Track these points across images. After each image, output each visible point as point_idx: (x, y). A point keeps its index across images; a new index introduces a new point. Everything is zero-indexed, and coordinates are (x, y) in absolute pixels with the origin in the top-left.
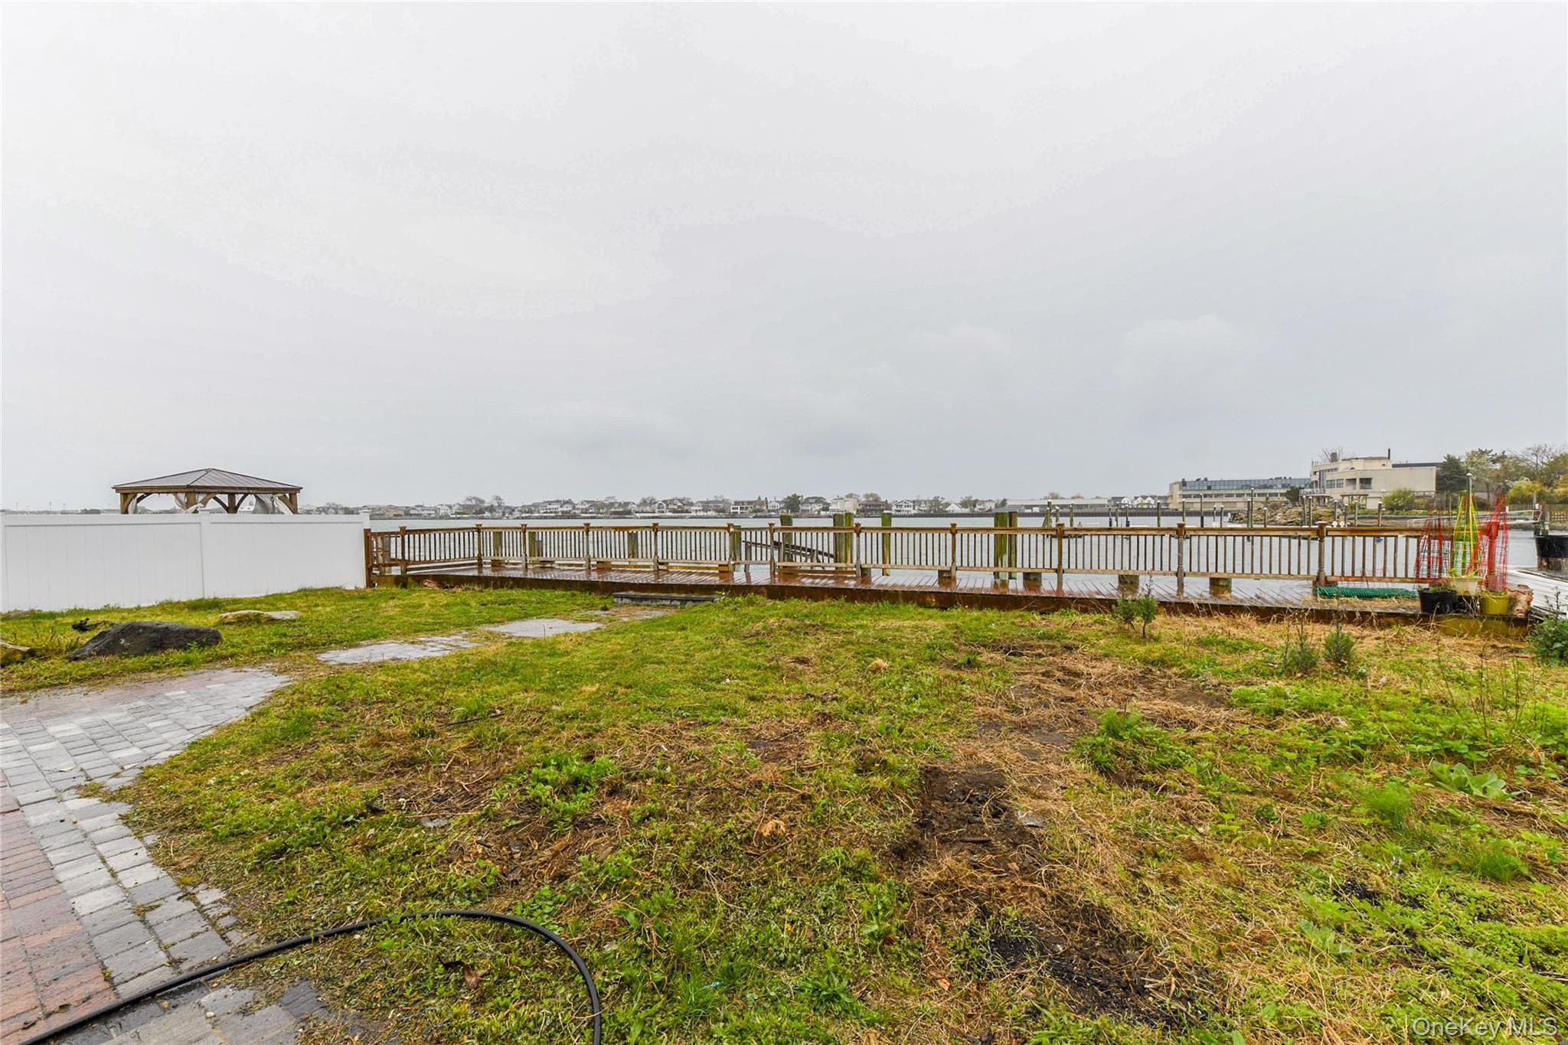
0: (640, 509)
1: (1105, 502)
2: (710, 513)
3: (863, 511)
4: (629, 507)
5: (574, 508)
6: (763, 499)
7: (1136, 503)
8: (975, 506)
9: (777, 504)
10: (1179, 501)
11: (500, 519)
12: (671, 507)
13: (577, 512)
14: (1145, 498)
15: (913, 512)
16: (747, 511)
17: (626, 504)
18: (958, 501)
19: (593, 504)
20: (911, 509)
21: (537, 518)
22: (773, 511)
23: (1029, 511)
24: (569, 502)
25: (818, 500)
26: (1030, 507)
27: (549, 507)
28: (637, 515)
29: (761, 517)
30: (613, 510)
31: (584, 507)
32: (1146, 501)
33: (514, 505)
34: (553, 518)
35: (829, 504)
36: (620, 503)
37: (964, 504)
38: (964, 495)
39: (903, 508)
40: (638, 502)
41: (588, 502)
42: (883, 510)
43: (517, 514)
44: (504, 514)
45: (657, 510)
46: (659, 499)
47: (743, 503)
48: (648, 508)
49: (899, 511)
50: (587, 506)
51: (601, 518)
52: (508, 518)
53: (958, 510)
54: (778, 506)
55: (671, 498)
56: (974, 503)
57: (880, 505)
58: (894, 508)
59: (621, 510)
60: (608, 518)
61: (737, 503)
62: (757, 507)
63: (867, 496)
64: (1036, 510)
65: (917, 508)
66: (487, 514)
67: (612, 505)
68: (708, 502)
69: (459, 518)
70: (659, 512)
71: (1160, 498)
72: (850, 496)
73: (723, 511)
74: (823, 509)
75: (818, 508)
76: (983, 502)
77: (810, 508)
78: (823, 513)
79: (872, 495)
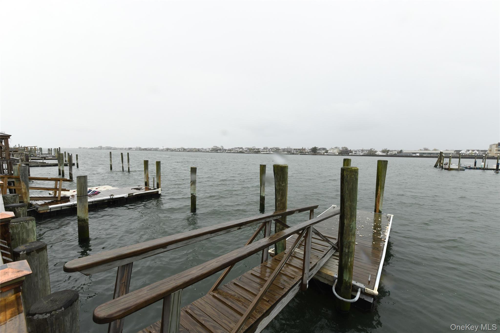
0: (263, 151)
1: (453, 152)
2: (285, 153)
3: (341, 153)
4: (260, 150)
5: (243, 150)
6: (304, 148)
7: (468, 153)
8: (388, 153)
9: (308, 150)
10: (495, 152)
11: (222, 153)
12: (272, 150)
13: (244, 151)
14: (473, 151)
15: (361, 154)
16: (298, 152)
17: (259, 149)
18: (381, 150)
19: (249, 149)
20: (361, 153)
21: (232, 153)
22: (307, 152)
23: (415, 155)
24: (242, 148)
25: (324, 149)
26: (415, 153)
27: (236, 149)
28: (262, 152)
29: (303, 154)
30: (254, 151)
31: (246, 150)
32: (474, 152)
33: (226, 149)
34: (237, 153)
35: (328, 151)
36: (257, 149)
37: (383, 151)
38: (384, 148)
39: (357, 153)
40: (262, 148)
41: (247, 148)
42: (349, 153)
43: (227, 151)
44: (223, 151)
45: (268, 151)
46: (269, 147)
47: (296, 149)
48: (265, 151)
49: (356, 154)
50: (247, 149)
51: (251, 153)
52: (224, 153)
53: (381, 154)
54: (309, 151)
55: (273, 147)
56: (388, 151)
57: (348, 151)
58: (354, 152)
59: (257, 151)
60: (253, 153)
61: (294, 149)
62: (302, 151)
63: (343, 148)
64: (418, 155)
65: (363, 152)
66: (219, 151)
67: (254, 149)
68: (285, 149)
69: (211, 152)
70: (269, 152)
71: (482, 151)
72: (336, 148)
73: (290, 152)
74: (326, 152)
75: (323, 152)
76: (392, 151)
77: (321, 152)
78: (325, 154)
79: (344, 147)
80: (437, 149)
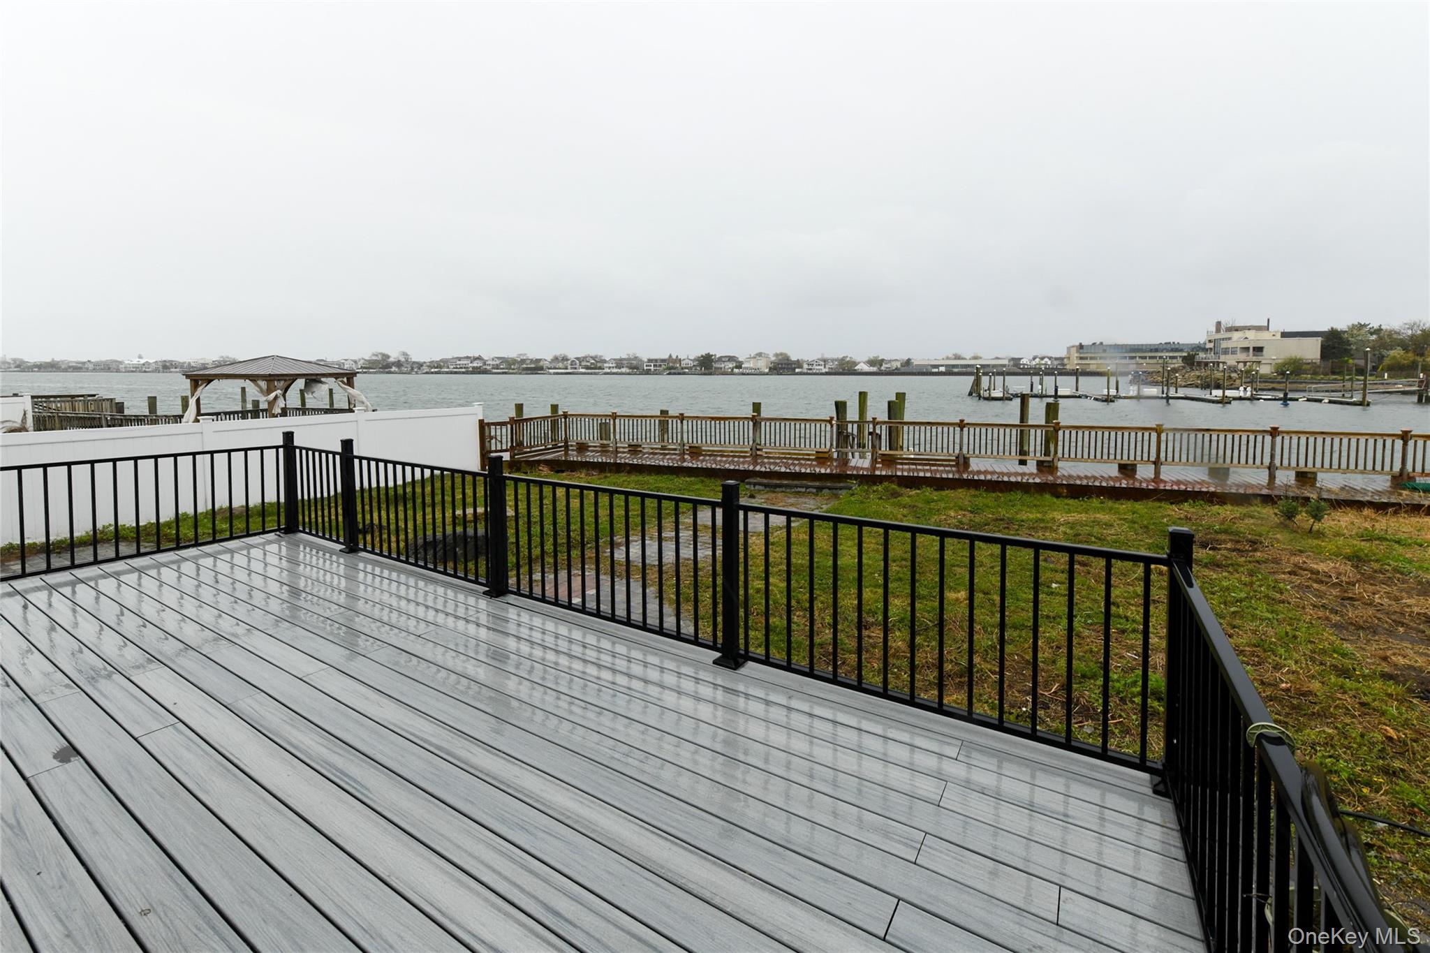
0: (552, 365)
1: (1006, 362)
2: (623, 370)
3: (775, 369)
4: (541, 363)
5: (485, 364)
6: (674, 357)
7: (1034, 363)
8: (881, 365)
9: (690, 362)
10: (1076, 362)
11: (409, 373)
12: (584, 363)
13: (488, 368)
14: (1042, 359)
15: (824, 371)
16: (661, 369)
17: (538, 361)
18: (866, 359)
19: (504, 360)
20: (822, 367)
21: (447, 373)
22: (686, 368)
23: (936, 370)
24: (479, 358)
25: (731, 359)
26: (937, 366)
27: (458, 362)
28: (550, 371)
29: (675, 374)
30: (525, 366)
31: (494, 363)
32: (1043, 362)
33: (421, 360)
34: (463, 373)
35: (741, 363)
36: (532, 360)
37: (871, 363)
38: (871, 355)
39: (814, 367)
40: (549, 358)
41: (498, 358)
42: (795, 368)
43: (425, 369)
44: (412, 369)
45: (569, 367)
46: (572, 356)
47: (656, 360)
48: (560, 365)
49: (810, 369)
50: (498, 362)
51: (512, 374)
52: (417, 373)
53: (866, 368)
54: (691, 364)
55: (583, 355)
56: (881, 362)
57: (791, 364)
58: (805, 366)
59: (533, 366)
60: (520, 374)
61: (650, 361)
62: (671, 364)
63: (776, 355)
64: (942, 369)
65: (827, 366)
66: (394, 369)
67: (523, 361)
68: (621, 360)
69: (365, 373)
70: (572, 368)
71: (1056, 359)
72: (760, 355)
73: (637, 368)
74: (737, 367)
75: (731, 366)
76: (890, 361)
77: (723, 365)
78: (736, 371)
79: (781, 354)
80: (979, 355)
